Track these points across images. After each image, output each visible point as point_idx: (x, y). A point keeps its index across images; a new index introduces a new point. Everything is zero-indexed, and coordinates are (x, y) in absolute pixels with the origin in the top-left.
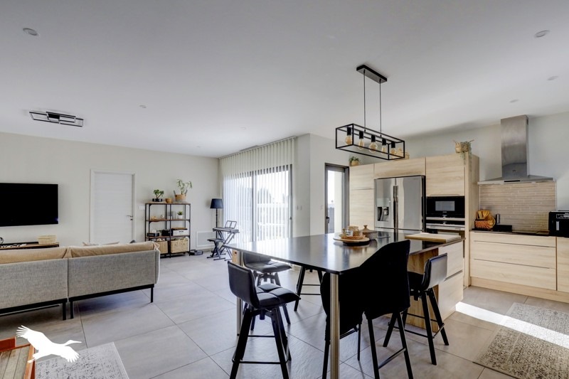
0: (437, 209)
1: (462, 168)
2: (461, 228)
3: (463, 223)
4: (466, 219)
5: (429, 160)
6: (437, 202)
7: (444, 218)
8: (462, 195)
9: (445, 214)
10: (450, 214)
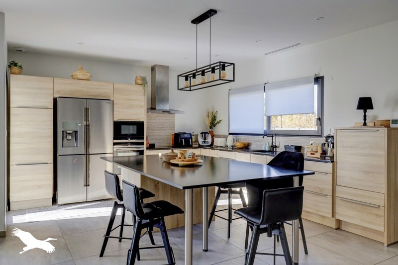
0: (123, 132)
1: (142, 98)
2: (140, 148)
3: (142, 144)
4: (145, 141)
5: (116, 86)
6: (122, 126)
7: (130, 141)
8: (142, 120)
9: (129, 136)
10: (133, 136)
